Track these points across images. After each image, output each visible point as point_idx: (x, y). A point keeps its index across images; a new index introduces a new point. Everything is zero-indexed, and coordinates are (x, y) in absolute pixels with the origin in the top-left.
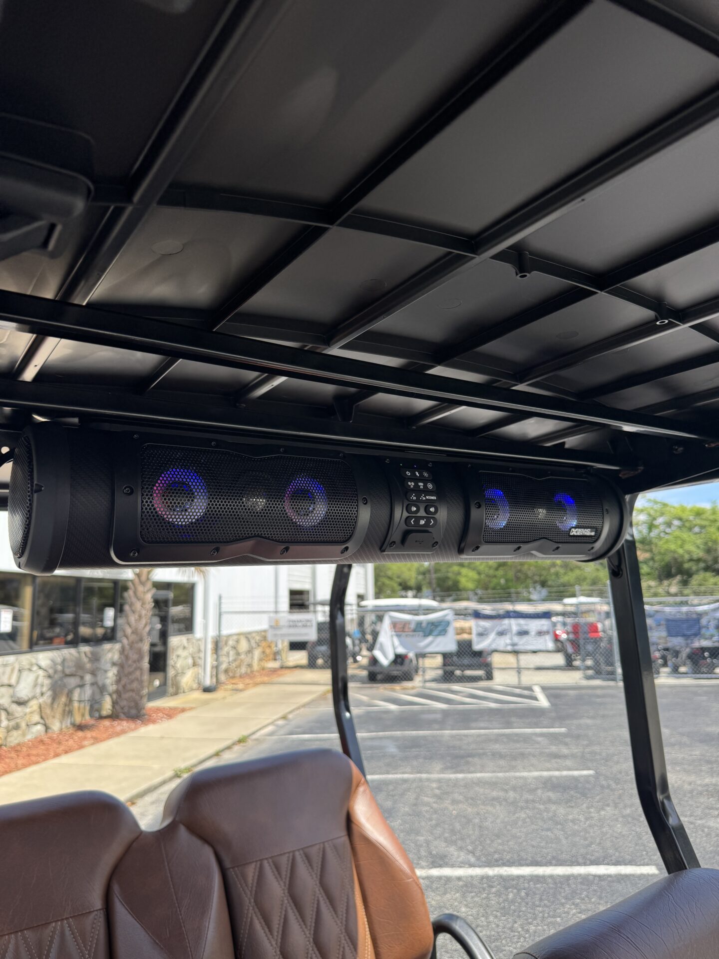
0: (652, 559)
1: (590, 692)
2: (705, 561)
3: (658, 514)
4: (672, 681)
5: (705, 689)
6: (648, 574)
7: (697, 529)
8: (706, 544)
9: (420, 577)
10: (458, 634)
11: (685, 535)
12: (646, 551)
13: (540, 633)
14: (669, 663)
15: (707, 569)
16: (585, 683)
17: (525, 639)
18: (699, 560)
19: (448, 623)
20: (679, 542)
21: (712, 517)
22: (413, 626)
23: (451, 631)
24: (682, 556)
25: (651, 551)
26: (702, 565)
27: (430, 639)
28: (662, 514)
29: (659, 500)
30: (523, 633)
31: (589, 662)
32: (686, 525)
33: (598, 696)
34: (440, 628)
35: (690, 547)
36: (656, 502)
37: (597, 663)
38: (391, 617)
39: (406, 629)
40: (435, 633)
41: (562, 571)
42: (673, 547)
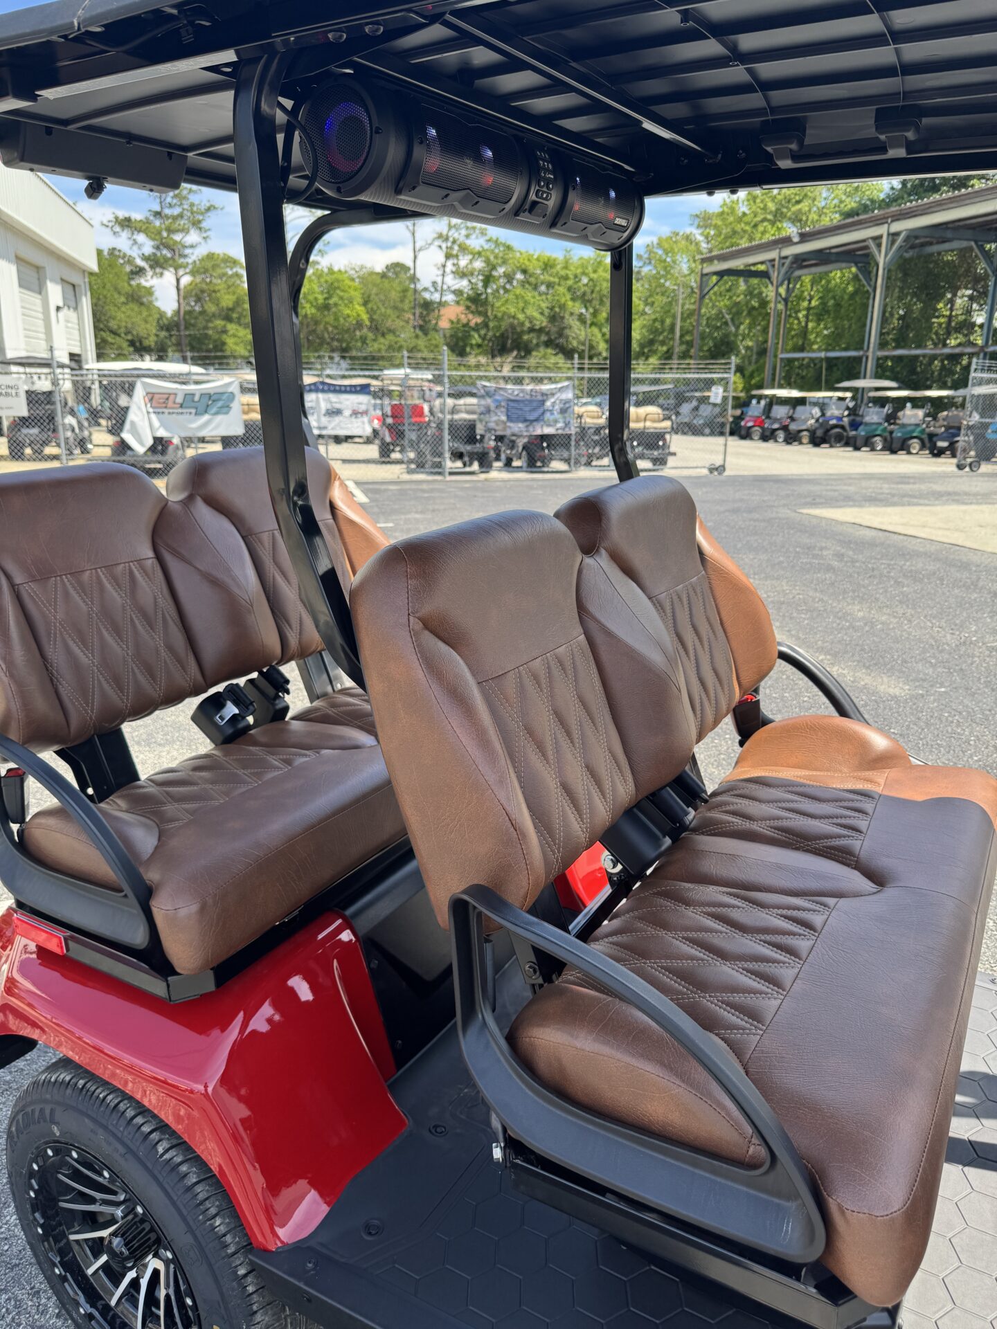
0: (486, 325)
1: (414, 486)
2: (548, 333)
3: (500, 261)
4: (505, 475)
5: (540, 483)
6: (479, 346)
7: (543, 288)
8: (552, 309)
9: (163, 334)
10: (245, 413)
11: (529, 295)
12: (480, 313)
13: (355, 413)
14: (503, 457)
15: (548, 344)
16: (406, 477)
17: (337, 419)
18: (541, 331)
19: (232, 396)
20: (521, 305)
21: (563, 273)
22: (179, 399)
23: (235, 406)
24: (522, 324)
25: (485, 314)
26: (544, 338)
27: (206, 417)
28: (504, 262)
29: (502, 240)
30: (334, 412)
31: (412, 455)
32: (531, 282)
33: (423, 491)
34: (220, 404)
35: (532, 312)
36: (497, 243)
37: (420, 454)
38: (144, 384)
39: (170, 403)
40: (214, 410)
41: (370, 335)
42: (512, 310)
